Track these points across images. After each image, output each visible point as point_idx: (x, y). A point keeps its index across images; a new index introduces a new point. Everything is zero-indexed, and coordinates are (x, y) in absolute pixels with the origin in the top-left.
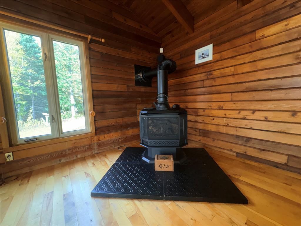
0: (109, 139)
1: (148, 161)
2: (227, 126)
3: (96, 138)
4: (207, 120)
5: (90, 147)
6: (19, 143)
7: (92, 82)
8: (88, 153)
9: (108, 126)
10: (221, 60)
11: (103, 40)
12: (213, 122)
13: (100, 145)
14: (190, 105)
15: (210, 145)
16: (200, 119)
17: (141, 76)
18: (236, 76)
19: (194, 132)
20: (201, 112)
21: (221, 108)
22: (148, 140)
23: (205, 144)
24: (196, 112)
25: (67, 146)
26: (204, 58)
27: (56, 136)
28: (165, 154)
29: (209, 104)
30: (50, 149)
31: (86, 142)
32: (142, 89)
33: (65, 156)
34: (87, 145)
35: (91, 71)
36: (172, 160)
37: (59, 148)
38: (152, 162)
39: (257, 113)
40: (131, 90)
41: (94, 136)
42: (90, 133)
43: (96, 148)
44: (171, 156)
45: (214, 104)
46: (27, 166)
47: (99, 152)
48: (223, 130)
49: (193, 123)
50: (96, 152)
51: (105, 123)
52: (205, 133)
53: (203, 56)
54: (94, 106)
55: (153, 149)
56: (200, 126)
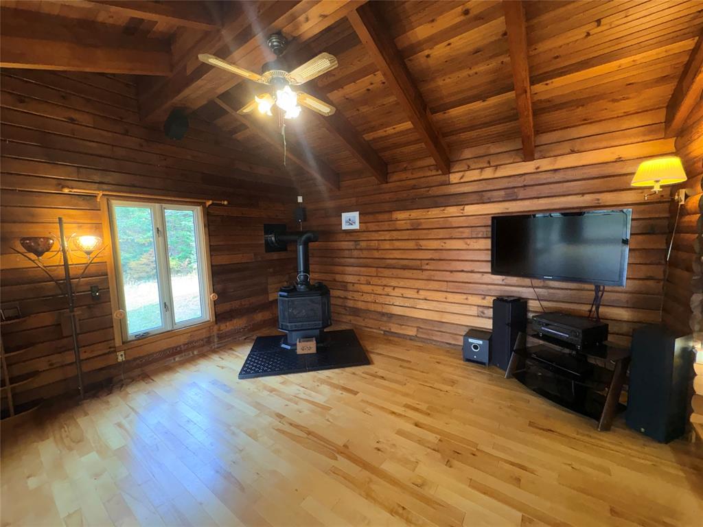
0: (233, 328)
1: (289, 347)
2: (375, 302)
3: (216, 327)
4: (357, 296)
5: (209, 341)
6: (129, 339)
7: (211, 256)
8: (206, 349)
9: (231, 311)
10: (367, 231)
11: (226, 203)
12: (362, 298)
13: (220, 337)
14: (338, 277)
15: (360, 326)
16: (349, 295)
17: (273, 239)
18: (380, 252)
19: (343, 311)
20: (350, 287)
21: (369, 283)
22: (288, 324)
23: (356, 325)
24: (344, 286)
25: (183, 340)
26: (352, 224)
27: (169, 328)
28: (307, 338)
29: (358, 277)
30: (164, 345)
31: (204, 334)
32: (275, 256)
33: (179, 352)
34: (206, 338)
35: (210, 241)
36: (315, 342)
37: (172, 343)
38: (294, 348)
39: (396, 290)
40: (260, 259)
41: (213, 326)
42: (208, 321)
43: (216, 340)
44: (314, 339)
45: (362, 278)
46: (139, 366)
47: (220, 345)
48: (373, 307)
49: (341, 300)
50: (216, 346)
51: (227, 306)
52: (356, 312)
53: (350, 222)
54: (213, 285)
55: (294, 333)
56: (350, 304)
